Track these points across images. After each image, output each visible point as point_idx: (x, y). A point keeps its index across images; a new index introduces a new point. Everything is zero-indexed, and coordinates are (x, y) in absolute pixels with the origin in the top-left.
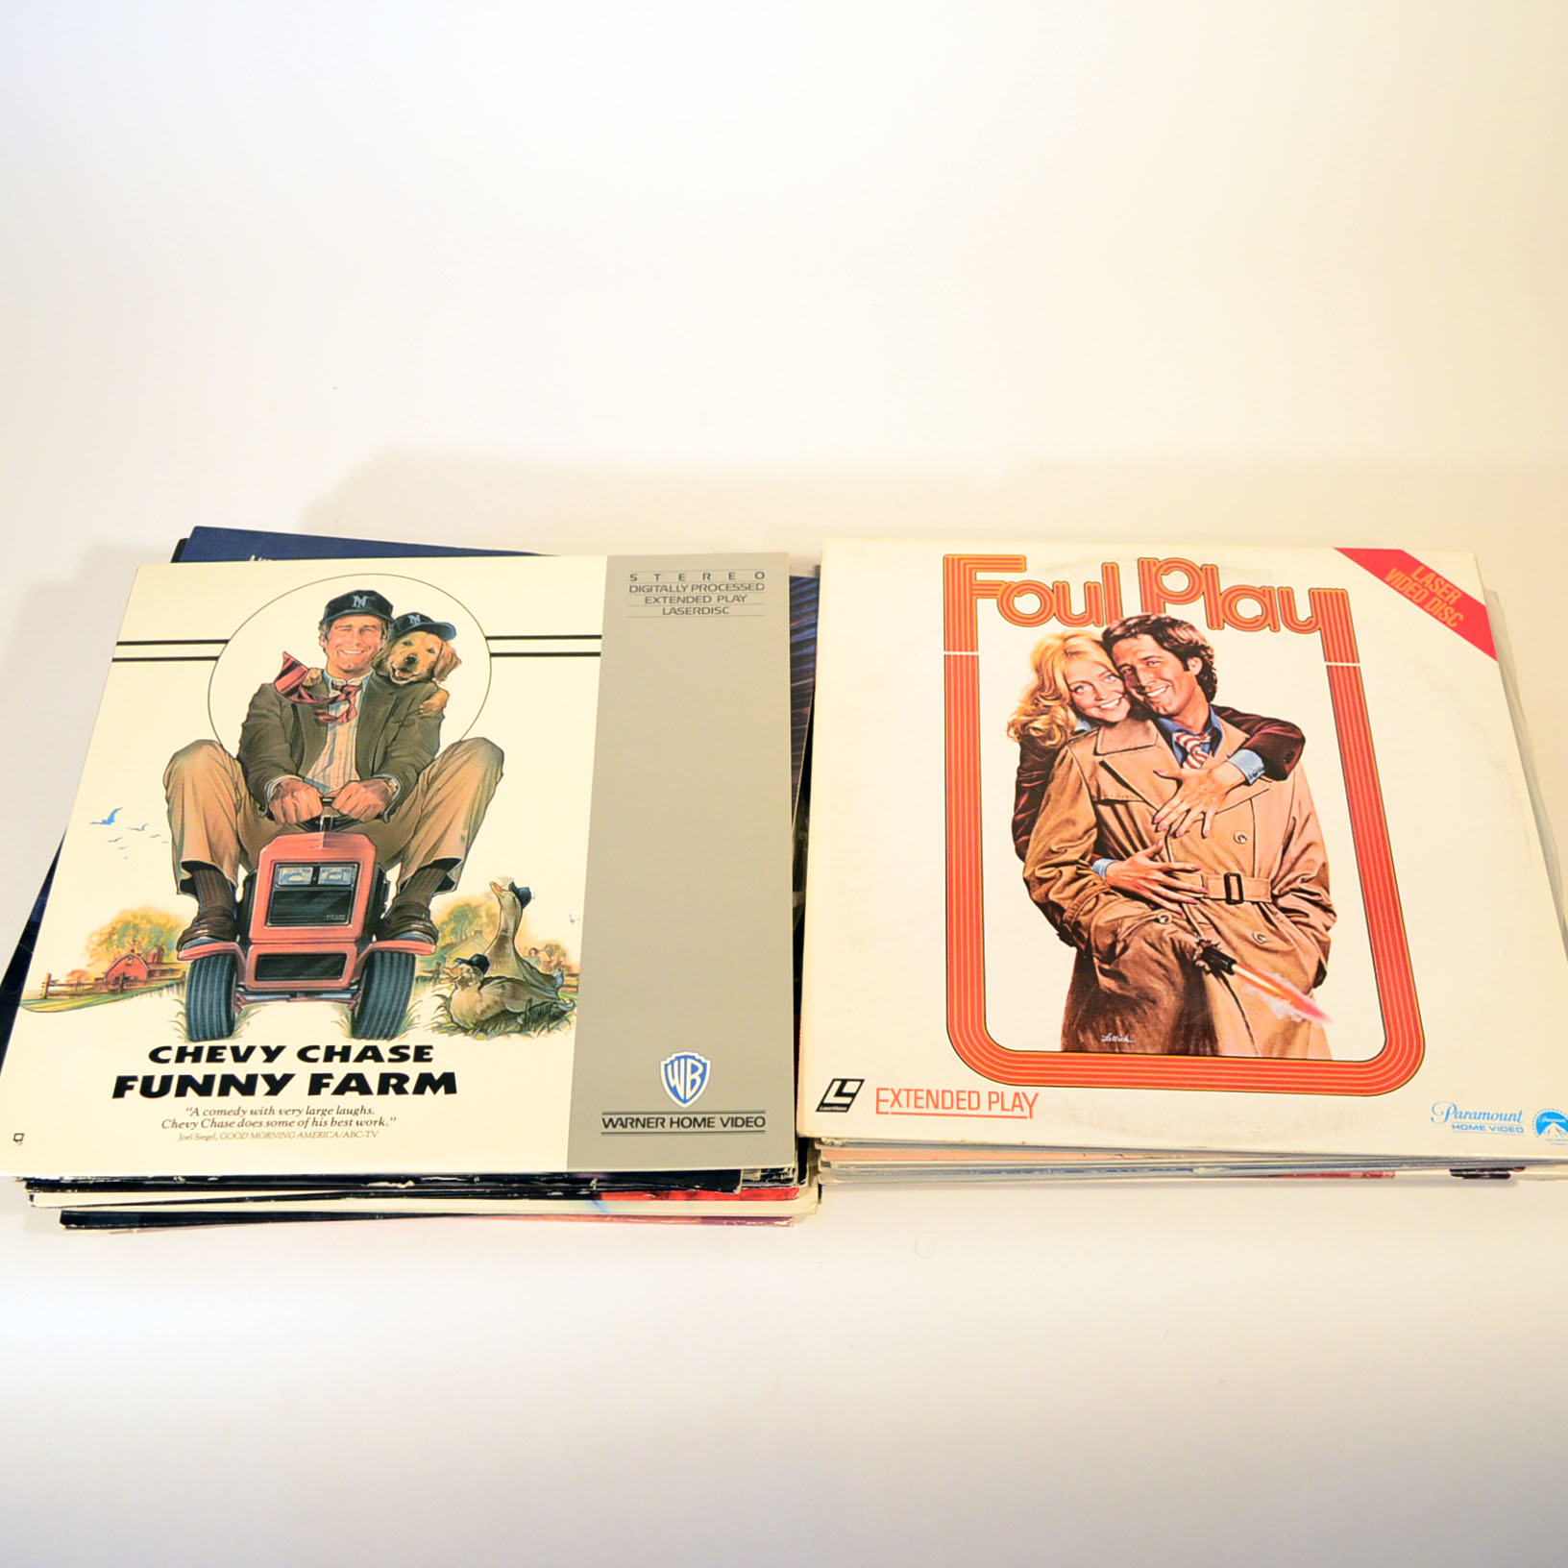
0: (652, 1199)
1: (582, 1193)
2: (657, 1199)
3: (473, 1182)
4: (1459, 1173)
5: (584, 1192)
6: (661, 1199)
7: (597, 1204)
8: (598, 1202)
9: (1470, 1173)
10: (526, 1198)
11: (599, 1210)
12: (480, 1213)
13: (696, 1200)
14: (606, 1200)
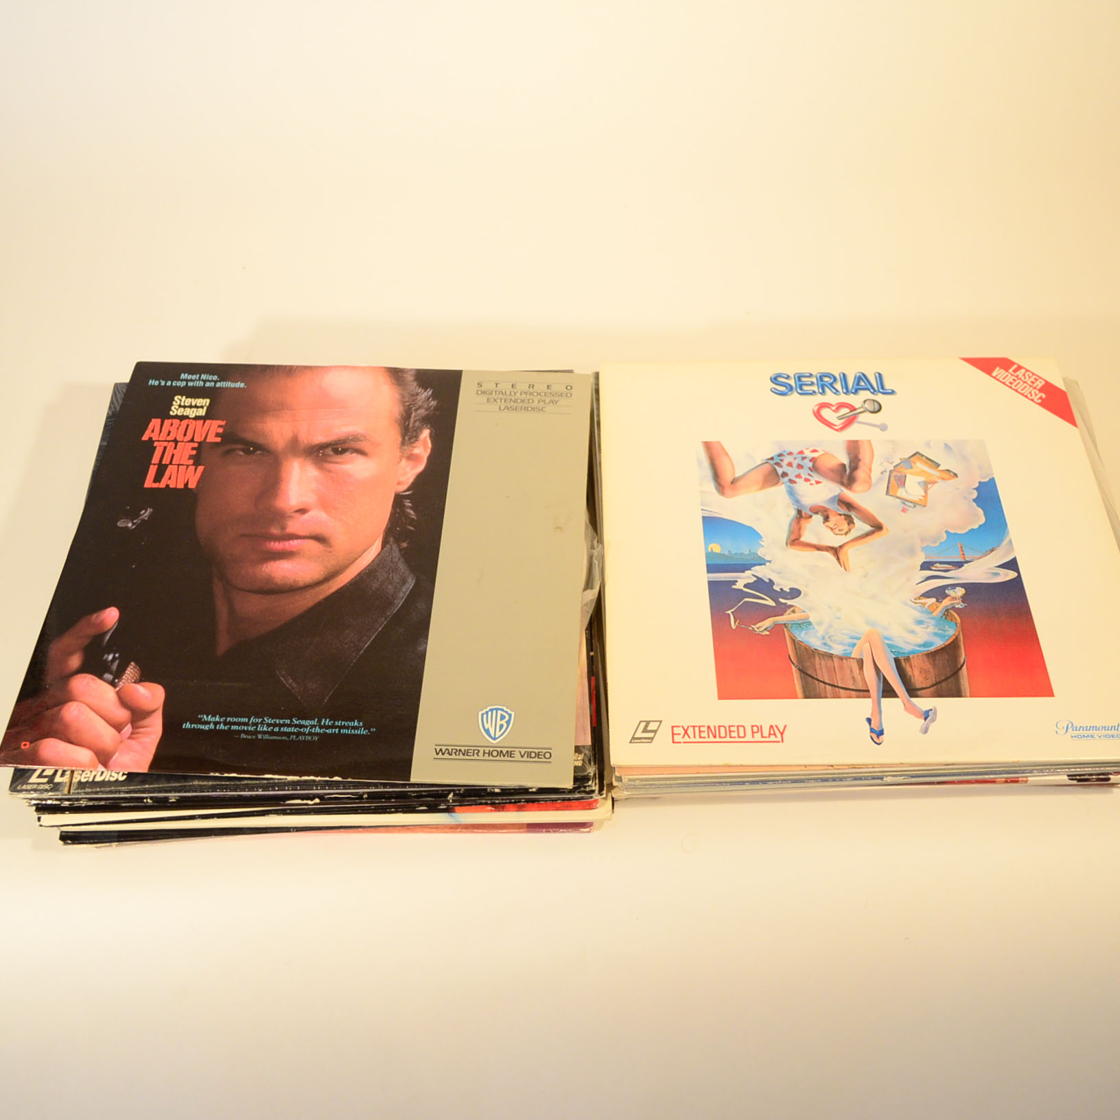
0: (491, 811)
1: (441, 807)
2: (495, 811)
3: (363, 799)
4: (1074, 778)
5: (443, 807)
6: (499, 811)
7: (452, 816)
8: (453, 814)
9: (1082, 777)
10: (400, 812)
11: (453, 820)
12: (367, 825)
13: (524, 811)
14: (459, 812)
